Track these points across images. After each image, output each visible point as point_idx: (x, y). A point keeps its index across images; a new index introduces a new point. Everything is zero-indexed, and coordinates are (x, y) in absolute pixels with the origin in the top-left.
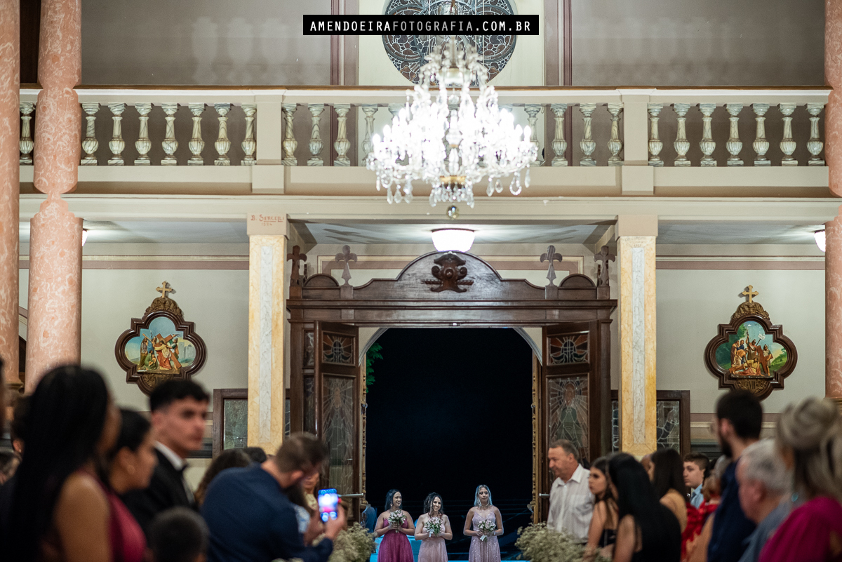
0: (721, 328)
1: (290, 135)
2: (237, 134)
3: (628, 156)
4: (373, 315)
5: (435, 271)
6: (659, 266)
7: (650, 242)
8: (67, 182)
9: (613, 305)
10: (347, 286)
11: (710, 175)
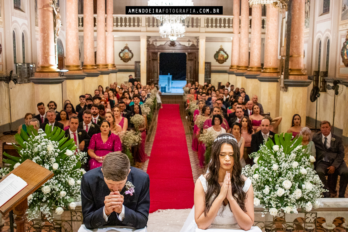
0: (217, 52)
1: (147, 22)
2: (138, 22)
3: (201, 26)
4: (160, 50)
5: (170, 43)
6: (206, 41)
7: (204, 40)
8: (112, 30)
9: (198, 49)
10: (156, 46)
11: (214, 29)
